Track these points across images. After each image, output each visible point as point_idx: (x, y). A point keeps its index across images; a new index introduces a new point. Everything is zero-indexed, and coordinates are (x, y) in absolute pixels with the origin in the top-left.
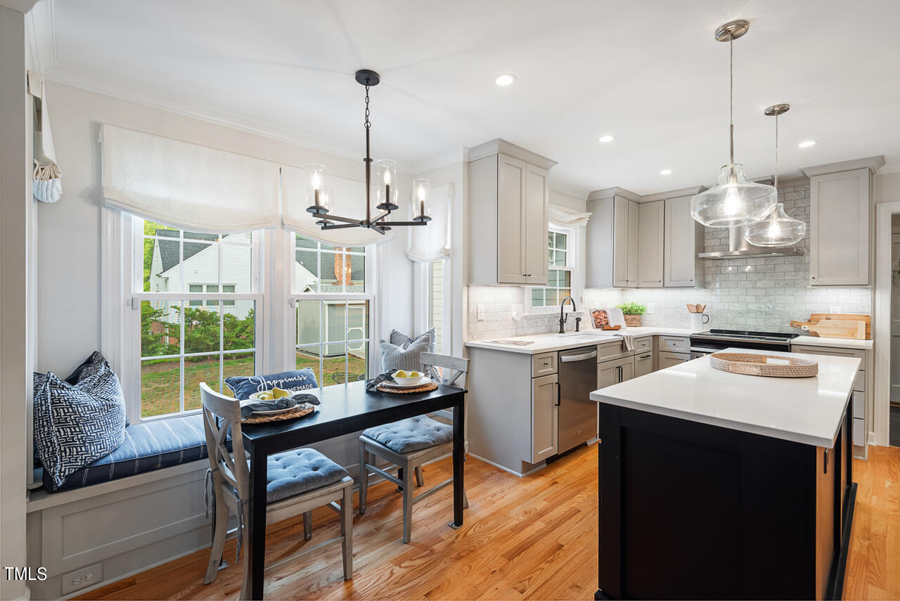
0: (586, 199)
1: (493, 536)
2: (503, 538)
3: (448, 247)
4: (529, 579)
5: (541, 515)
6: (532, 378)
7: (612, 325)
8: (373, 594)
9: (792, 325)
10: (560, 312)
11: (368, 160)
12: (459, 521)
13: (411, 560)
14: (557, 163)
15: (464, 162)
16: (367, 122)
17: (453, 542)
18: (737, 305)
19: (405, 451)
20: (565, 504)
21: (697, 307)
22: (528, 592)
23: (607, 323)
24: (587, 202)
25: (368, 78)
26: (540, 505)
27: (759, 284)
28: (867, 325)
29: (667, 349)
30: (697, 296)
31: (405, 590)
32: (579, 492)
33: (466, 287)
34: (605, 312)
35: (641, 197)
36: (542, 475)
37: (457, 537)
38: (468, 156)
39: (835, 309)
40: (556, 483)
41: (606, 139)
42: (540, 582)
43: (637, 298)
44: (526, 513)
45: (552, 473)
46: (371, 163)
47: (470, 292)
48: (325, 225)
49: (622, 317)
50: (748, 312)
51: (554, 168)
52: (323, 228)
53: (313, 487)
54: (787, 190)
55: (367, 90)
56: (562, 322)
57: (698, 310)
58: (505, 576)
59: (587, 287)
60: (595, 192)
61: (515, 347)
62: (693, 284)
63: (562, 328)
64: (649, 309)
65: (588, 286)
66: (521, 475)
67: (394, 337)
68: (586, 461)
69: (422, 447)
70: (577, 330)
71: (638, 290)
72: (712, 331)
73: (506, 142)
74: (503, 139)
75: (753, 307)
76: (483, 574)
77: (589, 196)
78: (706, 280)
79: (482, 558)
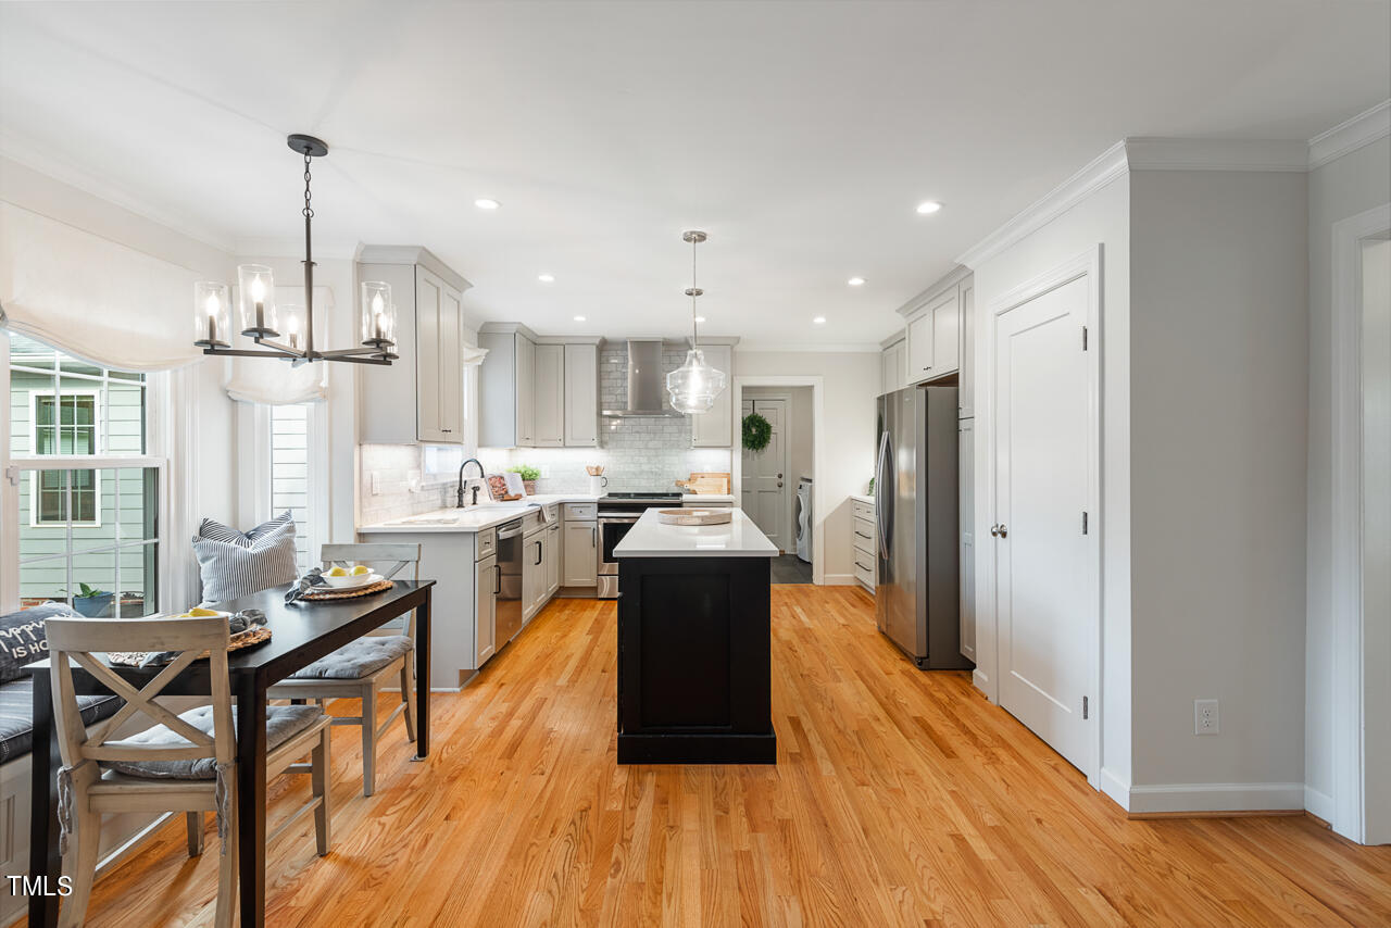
0: (478, 329)
1: (474, 749)
2: (487, 747)
3: (324, 384)
4: (542, 762)
5: (510, 714)
6: (475, 562)
7: (512, 494)
8: (379, 846)
9: (677, 485)
10: (458, 479)
11: (309, 264)
12: (423, 751)
13: (393, 805)
14: (472, 286)
15: (354, 261)
16: (308, 208)
17: (432, 772)
18: (632, 465)
19: (364, 674)
20: (528, 698)
21: (597, 469)
22: (548, 772)
23: (507, 492)
24: (479, 333)
25: (308, 145)
26: (504, 708)
27: (651, 445)
28: (729, 482)
29: (573, 518)
30: (595, 457)
31: (417, 826)
32: (533, 684)
33: (358, 446)
34: (502, 478)
35: (539, 337)
36: (481, 683)
37: (432, 765)
38: (361, 255)
39: (708, 469)
40: (502, 684)
41: (546, 278)
42: (553, 760)
43: (531, 459)
44: (493, 719)
45: (492, 678)
46: (314, 268)
47: (364, 454)
48: (212, 346)
49: (521, 484)
50: (642, 472)
51: (468, 292)
52: (206, 352)
53: (292, 734)
54: (672, 353)
55: (307, 164)
56: (461, 492)
57: (597, 472)
58: (516, 771)
59: (479, 446)
60: (491, 323)
61: (441, 526)
62: (595, 443)
63: (460, 500)
64: (543, 473)
65: (481, 445)
66: (458, 690)
67: (206, 530)
68: (518, 656)
69: (381, 665)
70: (474, 503)
71: (535, 450)
72: (610, 495)
73: (429, 253)
74: (430, 249)
75: (646, 468)
76: (493, 779)
77: (482, 328)
78: (604, 439)
79: (480, 769)
